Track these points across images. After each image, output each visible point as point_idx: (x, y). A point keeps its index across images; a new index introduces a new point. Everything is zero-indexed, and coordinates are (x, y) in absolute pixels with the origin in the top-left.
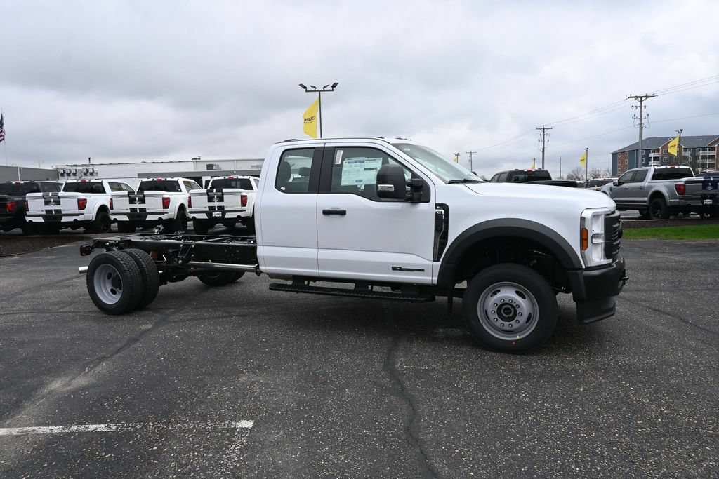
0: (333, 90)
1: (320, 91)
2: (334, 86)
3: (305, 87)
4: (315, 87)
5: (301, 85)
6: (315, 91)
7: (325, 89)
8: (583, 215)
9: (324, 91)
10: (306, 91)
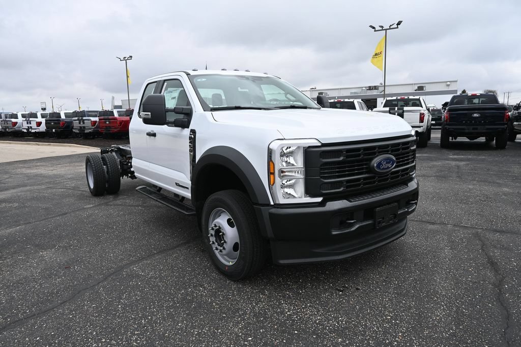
0: (397, 28)
1: (386, 30)
2: (399, 23)
3: (374, 28)
4: (382, 27)
5: (371, 26)
6: (382, 30)
7: (391, 27)
8: (271, 147)
9: (390, 29)
10: (375, 31)
